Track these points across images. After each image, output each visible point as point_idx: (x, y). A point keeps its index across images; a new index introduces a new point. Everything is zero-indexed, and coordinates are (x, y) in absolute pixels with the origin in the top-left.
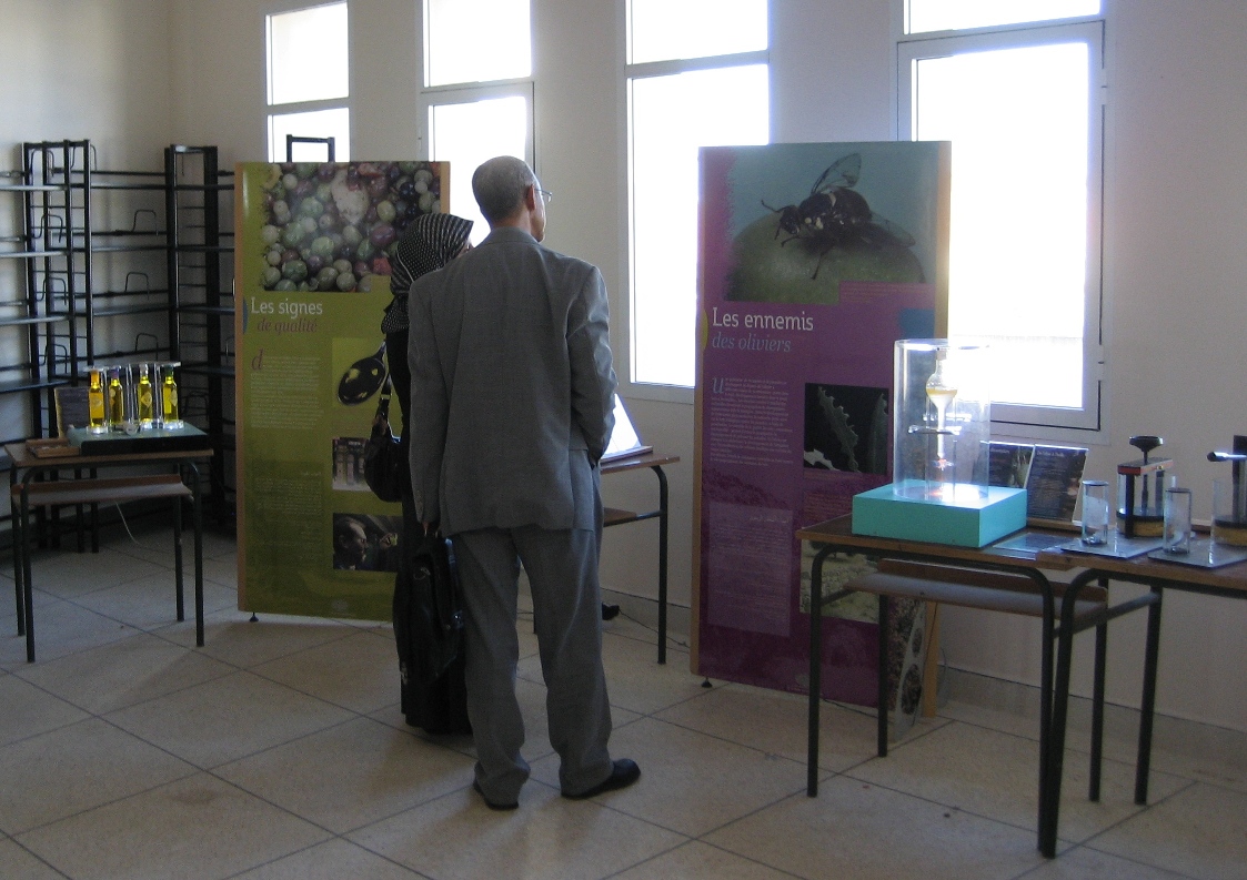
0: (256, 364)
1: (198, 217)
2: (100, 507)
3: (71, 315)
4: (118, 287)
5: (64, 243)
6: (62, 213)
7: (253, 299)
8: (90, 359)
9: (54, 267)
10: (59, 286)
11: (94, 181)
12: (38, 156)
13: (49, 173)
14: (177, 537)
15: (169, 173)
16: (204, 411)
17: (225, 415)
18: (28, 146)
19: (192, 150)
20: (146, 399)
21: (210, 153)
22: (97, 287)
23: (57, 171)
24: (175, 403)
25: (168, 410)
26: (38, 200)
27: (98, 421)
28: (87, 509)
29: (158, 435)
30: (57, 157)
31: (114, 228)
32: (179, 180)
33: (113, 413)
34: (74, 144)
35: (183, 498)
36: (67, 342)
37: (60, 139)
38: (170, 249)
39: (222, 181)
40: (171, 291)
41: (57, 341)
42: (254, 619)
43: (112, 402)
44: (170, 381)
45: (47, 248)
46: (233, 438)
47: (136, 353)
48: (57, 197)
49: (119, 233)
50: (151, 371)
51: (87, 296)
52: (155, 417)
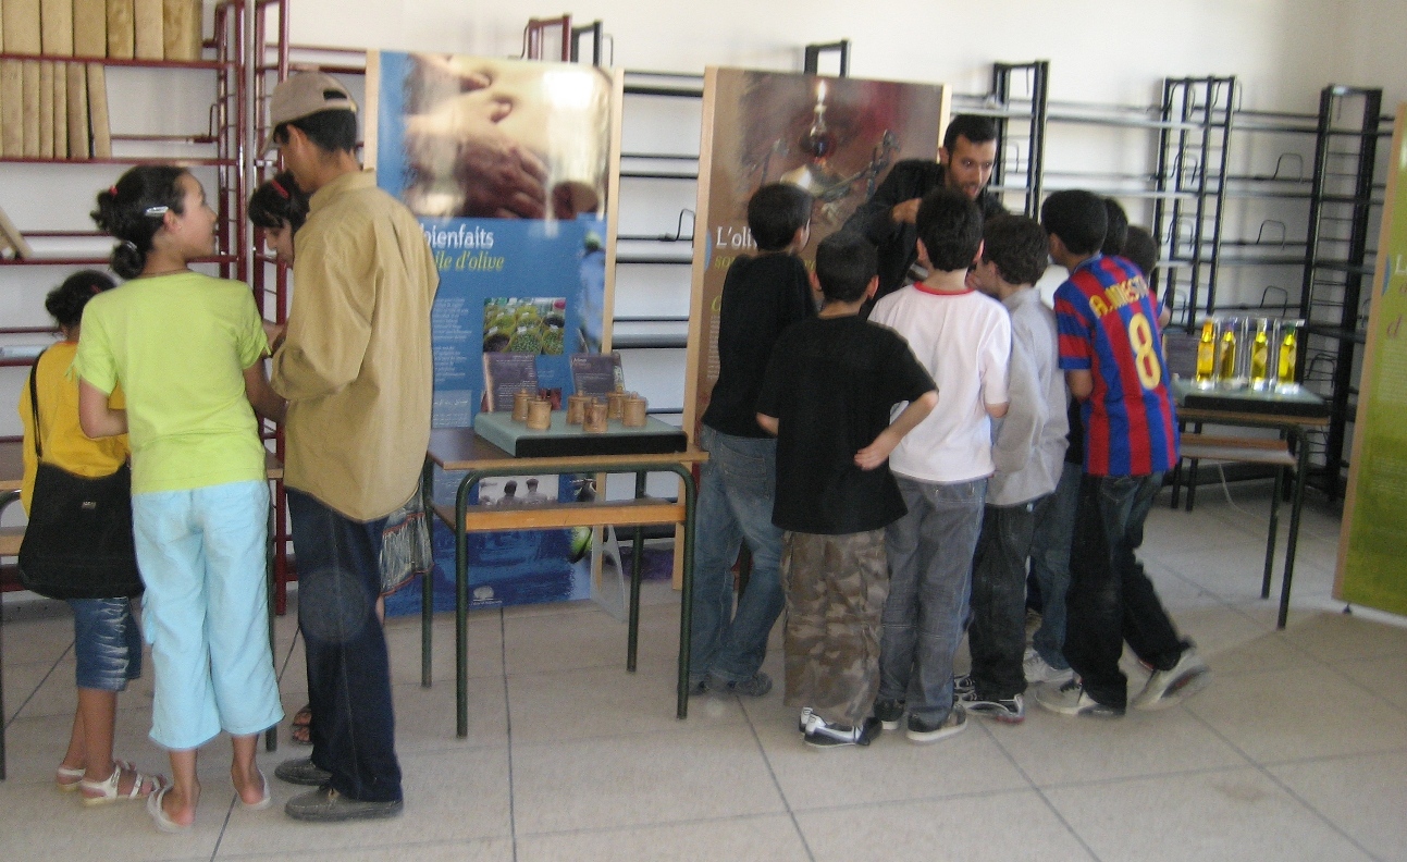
0: (1392, 331)
1: (1351, 166)
2: (1201, 464)
3: (1195, 261)
4: (1251, 236)
5: (1196, 185)
6: (1199, 153)
7: (1399, 259)
8: (1210, 309)
9: (1183, 209)
10: (1186, 230)
11: (1236, 121)
12: (1178, 93)
13: (1189, 111)
14: (1274, 508)
15: (1324, 116)
16: (1330, 377)
17: (1352, 384)
18: (1169, 82)
19: (1353, 91)
20: (1261, 358)
21: (1374, 97)
22: (1228, 234)
23: (1197, 108)
24: (1293, 364)
25: (1283, 370)
26: (1174, 138)
27: (1203, 375)
28: (1186, 464)
29: (1268, 397)
30: (1199, 94)
31: (1254, 172)
32: (1334, 124)
33: (1223, 368)
34: (1219, 81)
35: (1287, 468)
36: (1187, 290)
37: (1205, 74)
38: (1316, 199)
39: (1382, 127)
40: (1310, 244)
41: (1178, 287)
42: (1347, 611)
43: (1222, 357)
44: (1289, 340)
45: (1178, 189)
46: (1354, 410)
47: (1262, 307)
48: (1196, 136)
49: (1258, 179)
50: (1270, 328)
51: (1215, 242)
52: (1267, 376)
